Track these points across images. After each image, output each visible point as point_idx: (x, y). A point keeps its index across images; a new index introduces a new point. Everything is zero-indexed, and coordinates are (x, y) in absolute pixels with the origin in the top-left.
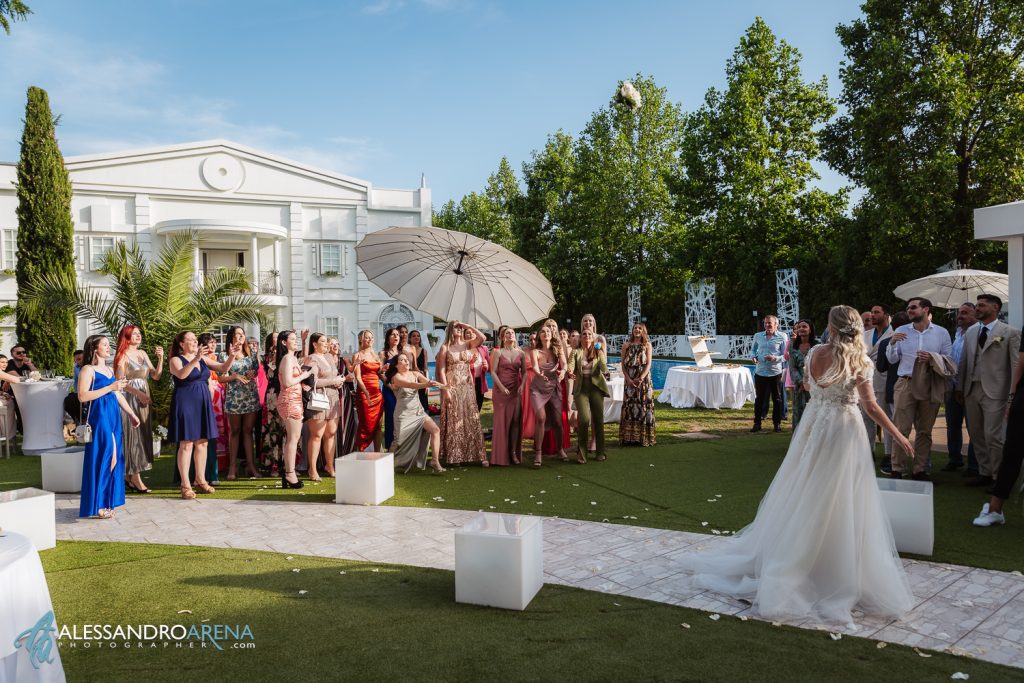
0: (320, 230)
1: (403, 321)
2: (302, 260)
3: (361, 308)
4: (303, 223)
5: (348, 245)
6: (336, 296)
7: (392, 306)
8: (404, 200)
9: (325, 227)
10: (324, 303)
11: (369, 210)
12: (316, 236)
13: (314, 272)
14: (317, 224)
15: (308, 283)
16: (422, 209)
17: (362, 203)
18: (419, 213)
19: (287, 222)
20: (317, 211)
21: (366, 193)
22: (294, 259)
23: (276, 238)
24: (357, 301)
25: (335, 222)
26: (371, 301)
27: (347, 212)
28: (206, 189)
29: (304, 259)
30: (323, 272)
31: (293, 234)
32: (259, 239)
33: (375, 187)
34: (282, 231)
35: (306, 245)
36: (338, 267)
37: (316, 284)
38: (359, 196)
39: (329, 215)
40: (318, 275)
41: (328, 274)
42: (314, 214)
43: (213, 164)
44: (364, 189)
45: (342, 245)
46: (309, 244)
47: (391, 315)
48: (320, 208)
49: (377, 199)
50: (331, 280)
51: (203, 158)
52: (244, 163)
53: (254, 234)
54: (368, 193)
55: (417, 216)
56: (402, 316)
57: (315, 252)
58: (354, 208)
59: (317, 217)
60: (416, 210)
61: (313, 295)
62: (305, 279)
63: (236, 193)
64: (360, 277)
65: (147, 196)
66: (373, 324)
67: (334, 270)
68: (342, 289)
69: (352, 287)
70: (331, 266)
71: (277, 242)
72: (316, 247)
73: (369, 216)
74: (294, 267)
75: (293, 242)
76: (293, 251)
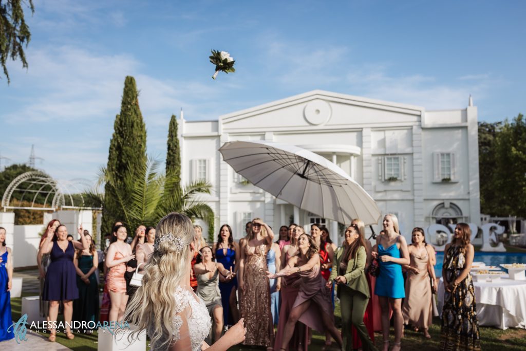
0: (384, 147)
1: (454, 215)
2: (371, 170)
3: (416, 205)
4: (372, 142)
5: (406, 157)
6: (396, 196)
7: (443, 203)
8: (454, 119)
9: (388, 144)
10: (388, 202)
11: (423, 129)
12: (381, 151)
13: (380, 178)
14: (382, 143)
15: (375, 187)
16: (468, 124)
17: (417, 123)
18: (466, 128)
19: (360, 143)
20: (382, 133)
21: (420, 116)
22: (365, 169)
23: (352, 155)
24: (413, 200)
25: (396, 140)
26: (425, 200)
27: (405, 131)
28: (307, 124)
29: (373, 169)
30: (386, 178)
31: (365, 151)
32: (338, 157)
33: (427, 111)
34: (356, 150)
35: (374, 159)
36: (398, 175)
37: (381, 187)
38: (415, 118)
40: (383, 180)
41: (392, 179)
42: (380, 135)
43: (311, 107)
44: (418, 113)
45: (401, 157)
47: (443, 211)
48: (384, 130)
49: (429, 120)
50: (393, 184)
51: (305, 104)
52: (331, 104)
53: (334, 153)
54: (422, 116)
55: (464, 130)
56: (451, 211)
57: (381, 163)
58: (411, 128)
59: (382, 137)
60: (464, 124)
61: (379, 196)
62: (373, 183)
63: (326, 125)
64: (416, 181)
65: (272, 133)
66: (427, 218)
67: (395, 176)
68: (402, 191)
69: (409, 189)
70: (393, 174)
71: (352, 158)
72: (381, 160)
73: (423, 133)
74: (365, 175)
75: (365, 157)
76: (365, 163)
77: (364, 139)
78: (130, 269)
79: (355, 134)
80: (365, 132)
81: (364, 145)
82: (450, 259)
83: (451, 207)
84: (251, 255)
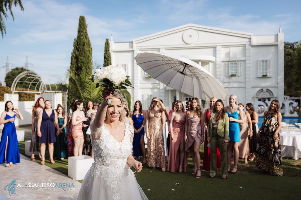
0: (229, 57)
1: (269, 96)
2: (221, 70)
3: (247, 90)
4: (222, 54)
5: (242, 62)
6: (235, 85)
7: (262, 89)
8: (270, 40)
9: (231, 55)
10: (230, 89)
11: (252, 46)
12: (227, 59)
13: (226, 75)
14: (228, 54)
15: (223, 80)
16: (279, 43)
17: (249, 43)
18: (277, 45)
19: (215, 55)
20: (228, 49)
21: (250, 39)
22: (218, 70)
23: (210, 61)
24: (245, 87)
25: (236, 53)
26: (252, 87)
27: (241, 48)
28: (184, 44)
29: (222, 69)
30: (230, 75)
31: (218, 59)
32: (202, 62)
33: (254, 36)
34: (212, 59)
35: (223, 64)
36: (237, 73)
37: (227, 80)
38: (247, 40)
39: (233, 50)
40: (228, 76)
41: (232, 76)
42: (227, 50)
43: (187, 34)
44: (249, 37)
45: (239, 63)
46: (224, 63)
47: (262, 93)
48: (229, 47)
49: (255, 41)
50: (233, 78)
51: (183, 32)
52: (198, 32)
53: (200, 60)
54: (251, 39)
55: (276, 47)
56: (267, 94)
57: (227, 66)
58: (245, 45)
59: (228, 51)
60: (276, 43)
61: (226, 85)
62: (222, 78)
63: (195, 44)
64: (247, 76)
65: (164, 49)
66: (253, 98)
67: (235, 74)
68: (239, 82)
69: (243, 81)
70: (234, 72)
71: (210, 63)
72: (227, 64)
73: (252, 49)
74: (217, 73)
75: (217, 62)
76: (217, 66)
77: (217, 52)
78: (85, 126)
79: (212, 49)
80: (218, 48)
81: (217, 56)
82: (267, 120)
83: (267, 91)
84: (153, 118)
